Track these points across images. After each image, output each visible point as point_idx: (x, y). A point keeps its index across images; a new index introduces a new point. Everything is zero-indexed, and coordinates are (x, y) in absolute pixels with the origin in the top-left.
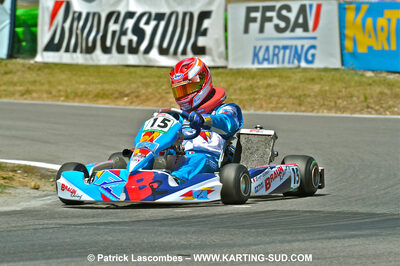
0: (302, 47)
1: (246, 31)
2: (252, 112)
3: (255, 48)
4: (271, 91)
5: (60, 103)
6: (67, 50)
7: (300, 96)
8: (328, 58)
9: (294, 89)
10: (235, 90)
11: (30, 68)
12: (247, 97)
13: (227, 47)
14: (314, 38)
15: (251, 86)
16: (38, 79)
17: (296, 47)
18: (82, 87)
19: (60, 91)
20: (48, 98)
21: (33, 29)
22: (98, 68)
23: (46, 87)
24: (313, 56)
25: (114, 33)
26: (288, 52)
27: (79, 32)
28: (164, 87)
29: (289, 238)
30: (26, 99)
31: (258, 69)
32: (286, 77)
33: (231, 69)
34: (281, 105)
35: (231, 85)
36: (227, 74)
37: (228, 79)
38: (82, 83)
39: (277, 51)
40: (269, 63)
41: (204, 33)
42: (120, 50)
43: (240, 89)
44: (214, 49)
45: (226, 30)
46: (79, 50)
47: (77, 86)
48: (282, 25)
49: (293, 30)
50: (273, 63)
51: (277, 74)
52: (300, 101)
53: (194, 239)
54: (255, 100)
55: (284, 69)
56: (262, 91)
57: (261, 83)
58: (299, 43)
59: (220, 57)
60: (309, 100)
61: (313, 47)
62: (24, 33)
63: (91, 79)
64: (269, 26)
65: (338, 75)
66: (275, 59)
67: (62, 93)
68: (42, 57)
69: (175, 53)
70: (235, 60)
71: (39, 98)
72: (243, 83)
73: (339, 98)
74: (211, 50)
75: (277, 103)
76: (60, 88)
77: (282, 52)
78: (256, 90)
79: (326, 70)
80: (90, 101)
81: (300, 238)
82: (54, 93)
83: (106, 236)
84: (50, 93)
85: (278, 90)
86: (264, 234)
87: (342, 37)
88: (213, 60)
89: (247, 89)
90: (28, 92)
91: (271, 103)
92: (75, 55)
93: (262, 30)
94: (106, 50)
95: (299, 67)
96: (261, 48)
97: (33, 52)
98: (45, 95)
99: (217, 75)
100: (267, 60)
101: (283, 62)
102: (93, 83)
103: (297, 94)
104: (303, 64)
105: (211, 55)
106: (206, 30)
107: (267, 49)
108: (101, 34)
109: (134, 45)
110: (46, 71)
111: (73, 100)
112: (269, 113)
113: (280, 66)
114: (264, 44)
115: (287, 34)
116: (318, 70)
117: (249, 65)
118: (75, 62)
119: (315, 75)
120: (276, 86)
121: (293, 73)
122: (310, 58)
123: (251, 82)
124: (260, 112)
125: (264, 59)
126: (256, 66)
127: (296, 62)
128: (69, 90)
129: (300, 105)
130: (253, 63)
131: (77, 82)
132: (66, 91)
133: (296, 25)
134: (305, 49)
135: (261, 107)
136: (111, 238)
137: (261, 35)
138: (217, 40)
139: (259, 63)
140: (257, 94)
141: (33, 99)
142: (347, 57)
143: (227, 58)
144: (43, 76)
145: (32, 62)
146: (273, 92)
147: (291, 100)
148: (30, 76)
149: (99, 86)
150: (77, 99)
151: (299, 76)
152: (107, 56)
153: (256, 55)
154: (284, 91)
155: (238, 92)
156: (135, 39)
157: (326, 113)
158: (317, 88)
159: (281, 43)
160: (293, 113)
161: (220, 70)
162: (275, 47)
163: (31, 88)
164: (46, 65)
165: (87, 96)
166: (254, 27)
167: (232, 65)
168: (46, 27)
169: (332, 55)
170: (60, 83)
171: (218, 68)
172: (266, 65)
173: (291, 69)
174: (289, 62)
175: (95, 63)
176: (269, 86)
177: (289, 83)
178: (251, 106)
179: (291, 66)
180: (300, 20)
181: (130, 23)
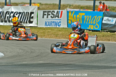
0: (57, 22)
1: (43, 17)
2: (44, 38)
3: (46, 22)
4: (49, 33)
8: (64, 25)
9: (55, 33)
10: (39, 33)
12: (42, 35)
13: (37, 22)
14: (61, 20)
24: (60, 24)
25: (8, 17)
26: (54, 23)
33: (38, 27)
35: (39, 31)
36: (37, 29)
37: (38, 30)
43: (41, 32)
45: (37, 17)
51: (51, 29)
52: (57, 36)
56: (47, 33)
57: (46, 31)
58: (57, 21)
59: (36, 24)
60: (59, 36)
61: (60, 22)
63: (1, 29)
65: (66, 30)
66: (51, 25)
69: (24, 23)
70: (40, 25)
73: (67, 35)
75: (50, 36)
77: (53, 23)
79: (63, 28)
85: (51, 33)
87: (68, 20)
88: (34, 25)
93: (47, 17)
96: (47, 22)
99: (35, 29)
100: (49, 25)
104: (57, 27)
108: (4, 17)
112: (48, 39)
113: (52, 27)
114: (48, 21)
116: (61, 28)
119: (60, 29)
121: (55, 29)
122: (59, 25)
123: (44, 31)
124: (46, 39)
125: (48, 25)
126: (46, 27)
129: (57, 37)
133: (56, 16)
134: (58, 22)
135: (46, 37)
140: (45, 34)
142: (69, 25)
147: (54, 36)
149: (3, 31)
151: (56, 29)
152: (6, 23)
153: (46, 24)
154: (52, 33)
157: (63, 39)
158: (61, 33)
159: (52, 21)
160: (55, 39)
162: (51, 22)
169: (65, 24)
171: (35, 27)
172: (48, 26)
176: (48, 32)
177: (54, 31)
178: (43, 37)
179: (55, 27)
180: (57, 15)
181: (12, 15)
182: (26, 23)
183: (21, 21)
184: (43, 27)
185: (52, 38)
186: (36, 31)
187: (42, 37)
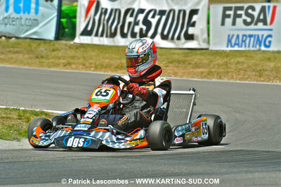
0: (263, 36)
1: (223, 23)
2: (226, 80)
3: (229, 36)
4: (240, 66)
5: (90, 72)
6: (96, 35)
7: (260, 70)
9: (256, 65)
10: (214, 65)
11: (70, 47)
12: (222, 70)
13: (209, 35)
15: (226, 62)
16: (76, 54)
17: (258, 36)
18: (107, 61)
19: (91, 63)
20: (83, 68)
21: (74, 20)
22: (118, 47)
23: (81, 61)
25: (130, 23)
26: (252, 39)
27: (105, 22)
28: (164, 62)
29: (251, 169)
30: (67, 69)
31: (231, 51)
32: (251, 57)
33: (212, 51)
34: (246, 76)
35: (212, 62)
36: (209, 54)
37: (210, 57)
38: (107, 58)
39: (244, 38)
40: (239, 47)
41: (193, 25)
42: (134, 35)
43: (218, 65)
44: (200, 36)
45: (208, 23)
46: (105, 35)
47: (103, 60)
48: (249, 20)
49: (256, 24)
50: (241, 46)
51: (244, 55)
52: (260, 74)
53: (184, 169)
54: (228, 72)
55: (249, 51)
56: (233, 66)
57: (232, 60)
58: (260, 33)
59: (204, 42)
60: (266, 73)
62: (67, 22)
63: (113, 56)
64: (239, 21)
66: (244, 44)
67: (92, 65)
68: (79, 39)
69: (173, 38)
70: (215, 44)
71: (76, 68)
72: (220, 61)
74: (197, 36)
75: (244, 75)
76: (91, 61)
77: (248, 39)
78: (229, 65)
79: (279, 52)
80: (112, 71)
81: (260, 169)
82: (87, 65)
83: (122, 166)
84: (84, 65)
85: (245, 66)
86: (234, 166)
88: (199, 44)
89: (223, 65)
90: (69, 64)
91: (239, 75)
92: (101, 38)
93: (234, 23)
94: (124, 35)
95: (260, 50)
96: (233, 35)
97: (73, 36)
98: (81, 67)
99: (202, 54)
100: (238, 44)
101: (249, 46)
102: (115, 58)
103: (258, 69)
104: (263, 48)
105: (197, 40)
106: (194, 23)
107: (238, 36)
108: (120, 24)
109: (144, 32)
110: (82, 49)
111: (100, 70)
112: (238, 81)
113: (247, 49)
114: (236, 33)
115: (252, 26)
116: (273, 52)
117: (224, 48)
118: (102, 43)
119: (271, 55)
120: (243, 63)
121: (256, 54)
123: (225, 60)
124: (232, 81)
125: (235, 44)
126: (230, 49)
127: (258, 47)
128: (97, 63)
129: (260, 76)
130: (228, 47)
131: (103, 58)
132: (96, 64)
133: (259, 20)
135: (232, 78)
136: (125, 167)
137: (234, 27)
138: (202, 30)
139: (232, 46)
140: (229, 68)
141: (72, 69)
143: (209, 43)
144: (79, 53)
145: (72, 43)
146: (242, 67)
147: (254, 73)
148: (71, 53)
149: (119, 61)
150: (103, 69)
151: (260, 56)
152: (124, 40)
153: (229, 41)
154: (249, 67)
155: (217, 66)
156: (144, 28)
157: (278, 83)
158: (272, 65)
159: (248, 33)
160: (255, 82)
161: (204, 51)
162: (243, 36)
163: (71, 61)
164: (82, 45)
165: (110, 67)
166: (229, 21)
167: (212, 48)
168: (83, 19)
170: (91, 58)
171: (202, 49)
172: (236, 48)
173: (254, 51)
174: (253, 47)
175: (117, 44)
176: (238, 63)
177: (252, 61)
178: (225, 76)
179: (254, 49)
180: (262, 17)
181: (141, 17)
182: (179, 38)
183: (165, 33)
184: (223, 51)
185: (246, 79)
186: (205, 61)
187: (220, 78)
